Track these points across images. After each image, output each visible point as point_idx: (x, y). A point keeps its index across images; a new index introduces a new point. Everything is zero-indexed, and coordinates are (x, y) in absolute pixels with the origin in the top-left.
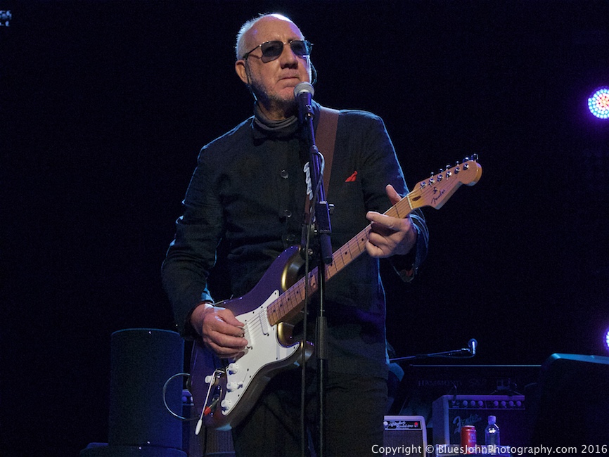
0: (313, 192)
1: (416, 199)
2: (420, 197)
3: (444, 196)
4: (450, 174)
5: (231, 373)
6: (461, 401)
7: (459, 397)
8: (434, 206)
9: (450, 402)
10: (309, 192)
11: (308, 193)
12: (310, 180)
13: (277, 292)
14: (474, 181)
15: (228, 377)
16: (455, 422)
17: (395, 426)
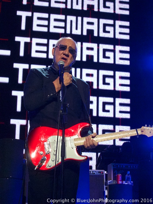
6: (117, 166)
10: (61, 99)
12: (61, 95)
16: (115, 172)
17: (95, 173)
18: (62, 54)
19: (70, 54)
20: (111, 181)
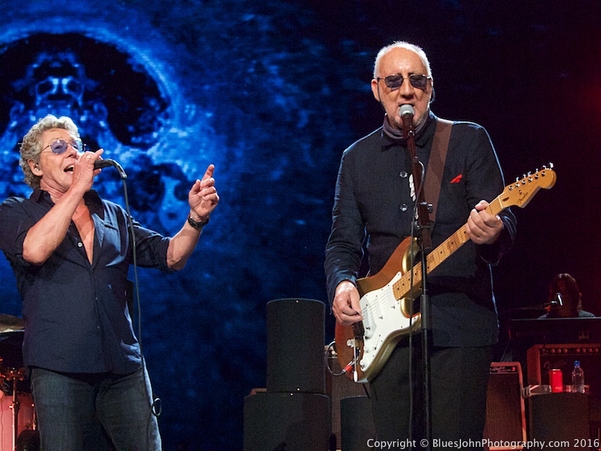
0: (416, 194)
1: (505, 200)
2: (508, 198)
3: (527, 197)
4: (532, 179)
5: (367, 338)
6: (550, 349)
7: (548, 346)
8: (520, 206)
9: (541, 350)
10: (412, 194)
11: (411, 196)
12: (413, 184)
13: (400, 273)
14: (551, 185)
15: (365, 342)
16: (545, 366)
17: (497, 371)
18: (399, 96)
19: (415, 89)
20: (536, 386)
